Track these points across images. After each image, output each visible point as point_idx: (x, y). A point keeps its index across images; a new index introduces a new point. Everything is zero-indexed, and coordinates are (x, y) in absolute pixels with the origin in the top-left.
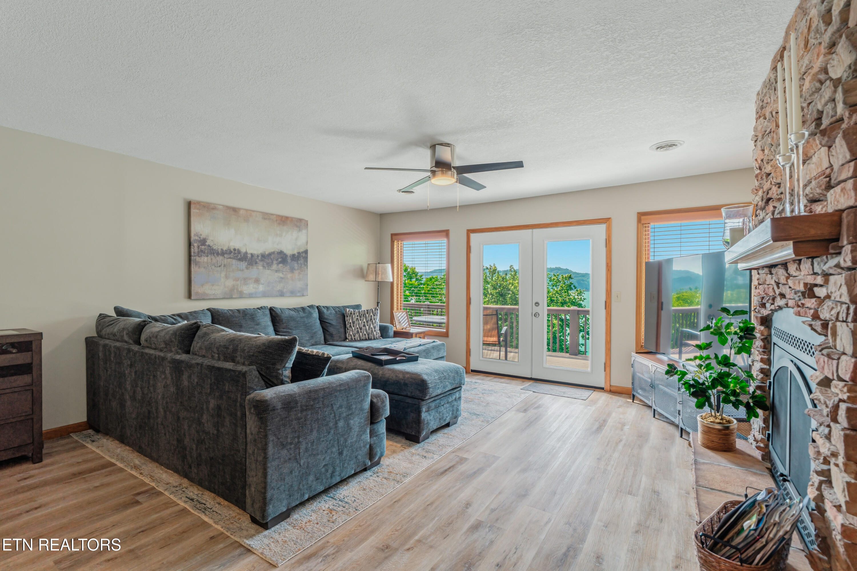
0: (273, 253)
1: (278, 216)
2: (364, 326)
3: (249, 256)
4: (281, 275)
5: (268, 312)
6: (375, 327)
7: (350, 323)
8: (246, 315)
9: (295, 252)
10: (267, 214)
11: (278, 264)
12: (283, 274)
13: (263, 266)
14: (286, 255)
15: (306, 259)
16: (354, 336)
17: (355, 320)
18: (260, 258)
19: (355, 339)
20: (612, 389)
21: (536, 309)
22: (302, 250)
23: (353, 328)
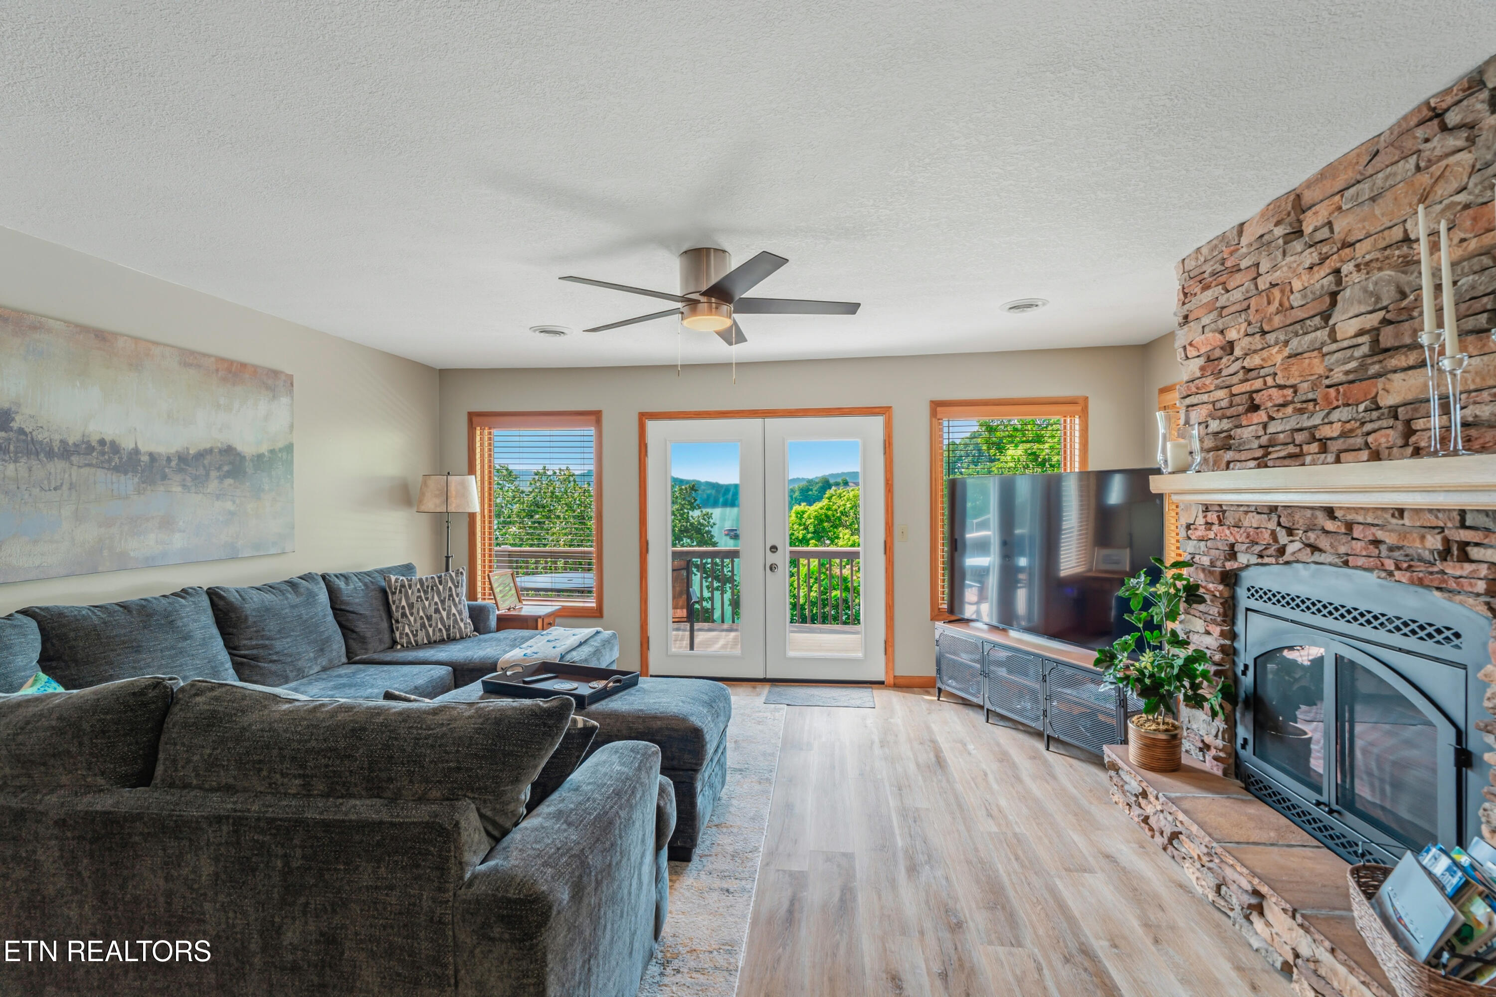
0: (210, 451)
1: (221, 360)
2: (437, 611)
3: (145, 458)
4: (229, 505)
5: (205, 602)
6: (460, 613)
7: (403, 608)
8: (150, 615)
9: (264, 449)
10: (192, 353)
11: (221, 479)
12: (234, 502)
13: (184, 486)
14: (241, 457)
15: (289, 463)
16: (415, 636)
17: (413, 599)
18: (173, 464)
19: (416, 641)
20: (898, 681)
21: (772, 558)
22: (280, 445)
23: (412, 619)
